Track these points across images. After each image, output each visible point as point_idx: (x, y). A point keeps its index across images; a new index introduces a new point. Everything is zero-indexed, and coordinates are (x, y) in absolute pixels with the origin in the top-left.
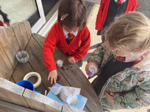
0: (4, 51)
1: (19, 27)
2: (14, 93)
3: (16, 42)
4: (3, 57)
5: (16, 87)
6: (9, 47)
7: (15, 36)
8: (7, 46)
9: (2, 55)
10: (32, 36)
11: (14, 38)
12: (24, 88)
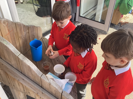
0: (19, 39)
1: (33, 28)
2: (13, 53)
3: (29, 37)
4: (17, 42)
5: (16, 50)
6: (22, 38)
7: (29, 33)
8: (21, 37)
9: (16, 41)
10: (42, 38)
11: (28, 34)
12: (20, 53)
